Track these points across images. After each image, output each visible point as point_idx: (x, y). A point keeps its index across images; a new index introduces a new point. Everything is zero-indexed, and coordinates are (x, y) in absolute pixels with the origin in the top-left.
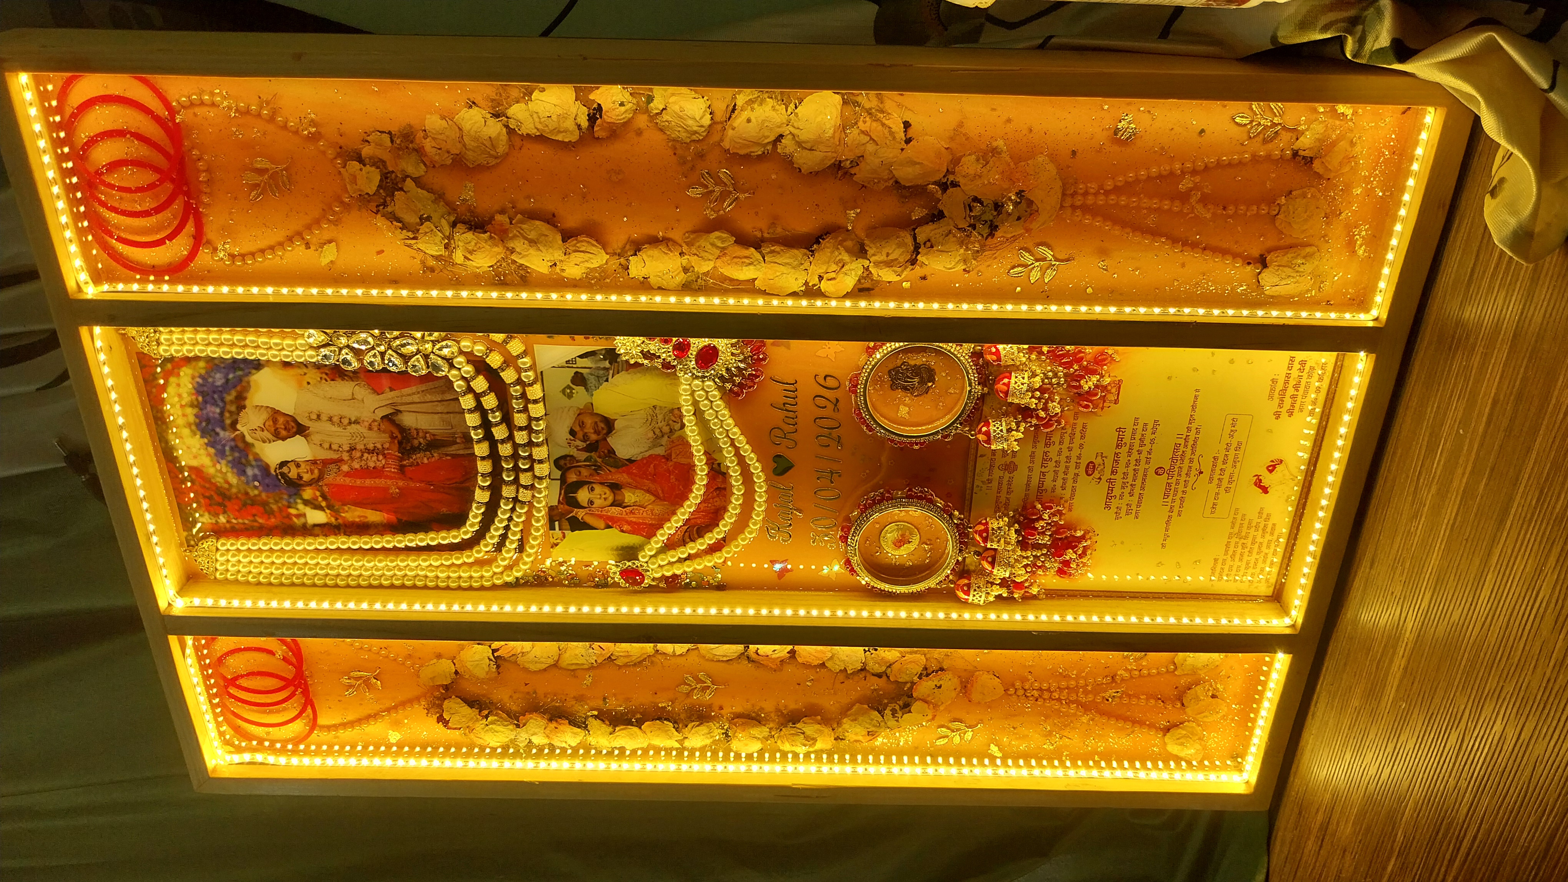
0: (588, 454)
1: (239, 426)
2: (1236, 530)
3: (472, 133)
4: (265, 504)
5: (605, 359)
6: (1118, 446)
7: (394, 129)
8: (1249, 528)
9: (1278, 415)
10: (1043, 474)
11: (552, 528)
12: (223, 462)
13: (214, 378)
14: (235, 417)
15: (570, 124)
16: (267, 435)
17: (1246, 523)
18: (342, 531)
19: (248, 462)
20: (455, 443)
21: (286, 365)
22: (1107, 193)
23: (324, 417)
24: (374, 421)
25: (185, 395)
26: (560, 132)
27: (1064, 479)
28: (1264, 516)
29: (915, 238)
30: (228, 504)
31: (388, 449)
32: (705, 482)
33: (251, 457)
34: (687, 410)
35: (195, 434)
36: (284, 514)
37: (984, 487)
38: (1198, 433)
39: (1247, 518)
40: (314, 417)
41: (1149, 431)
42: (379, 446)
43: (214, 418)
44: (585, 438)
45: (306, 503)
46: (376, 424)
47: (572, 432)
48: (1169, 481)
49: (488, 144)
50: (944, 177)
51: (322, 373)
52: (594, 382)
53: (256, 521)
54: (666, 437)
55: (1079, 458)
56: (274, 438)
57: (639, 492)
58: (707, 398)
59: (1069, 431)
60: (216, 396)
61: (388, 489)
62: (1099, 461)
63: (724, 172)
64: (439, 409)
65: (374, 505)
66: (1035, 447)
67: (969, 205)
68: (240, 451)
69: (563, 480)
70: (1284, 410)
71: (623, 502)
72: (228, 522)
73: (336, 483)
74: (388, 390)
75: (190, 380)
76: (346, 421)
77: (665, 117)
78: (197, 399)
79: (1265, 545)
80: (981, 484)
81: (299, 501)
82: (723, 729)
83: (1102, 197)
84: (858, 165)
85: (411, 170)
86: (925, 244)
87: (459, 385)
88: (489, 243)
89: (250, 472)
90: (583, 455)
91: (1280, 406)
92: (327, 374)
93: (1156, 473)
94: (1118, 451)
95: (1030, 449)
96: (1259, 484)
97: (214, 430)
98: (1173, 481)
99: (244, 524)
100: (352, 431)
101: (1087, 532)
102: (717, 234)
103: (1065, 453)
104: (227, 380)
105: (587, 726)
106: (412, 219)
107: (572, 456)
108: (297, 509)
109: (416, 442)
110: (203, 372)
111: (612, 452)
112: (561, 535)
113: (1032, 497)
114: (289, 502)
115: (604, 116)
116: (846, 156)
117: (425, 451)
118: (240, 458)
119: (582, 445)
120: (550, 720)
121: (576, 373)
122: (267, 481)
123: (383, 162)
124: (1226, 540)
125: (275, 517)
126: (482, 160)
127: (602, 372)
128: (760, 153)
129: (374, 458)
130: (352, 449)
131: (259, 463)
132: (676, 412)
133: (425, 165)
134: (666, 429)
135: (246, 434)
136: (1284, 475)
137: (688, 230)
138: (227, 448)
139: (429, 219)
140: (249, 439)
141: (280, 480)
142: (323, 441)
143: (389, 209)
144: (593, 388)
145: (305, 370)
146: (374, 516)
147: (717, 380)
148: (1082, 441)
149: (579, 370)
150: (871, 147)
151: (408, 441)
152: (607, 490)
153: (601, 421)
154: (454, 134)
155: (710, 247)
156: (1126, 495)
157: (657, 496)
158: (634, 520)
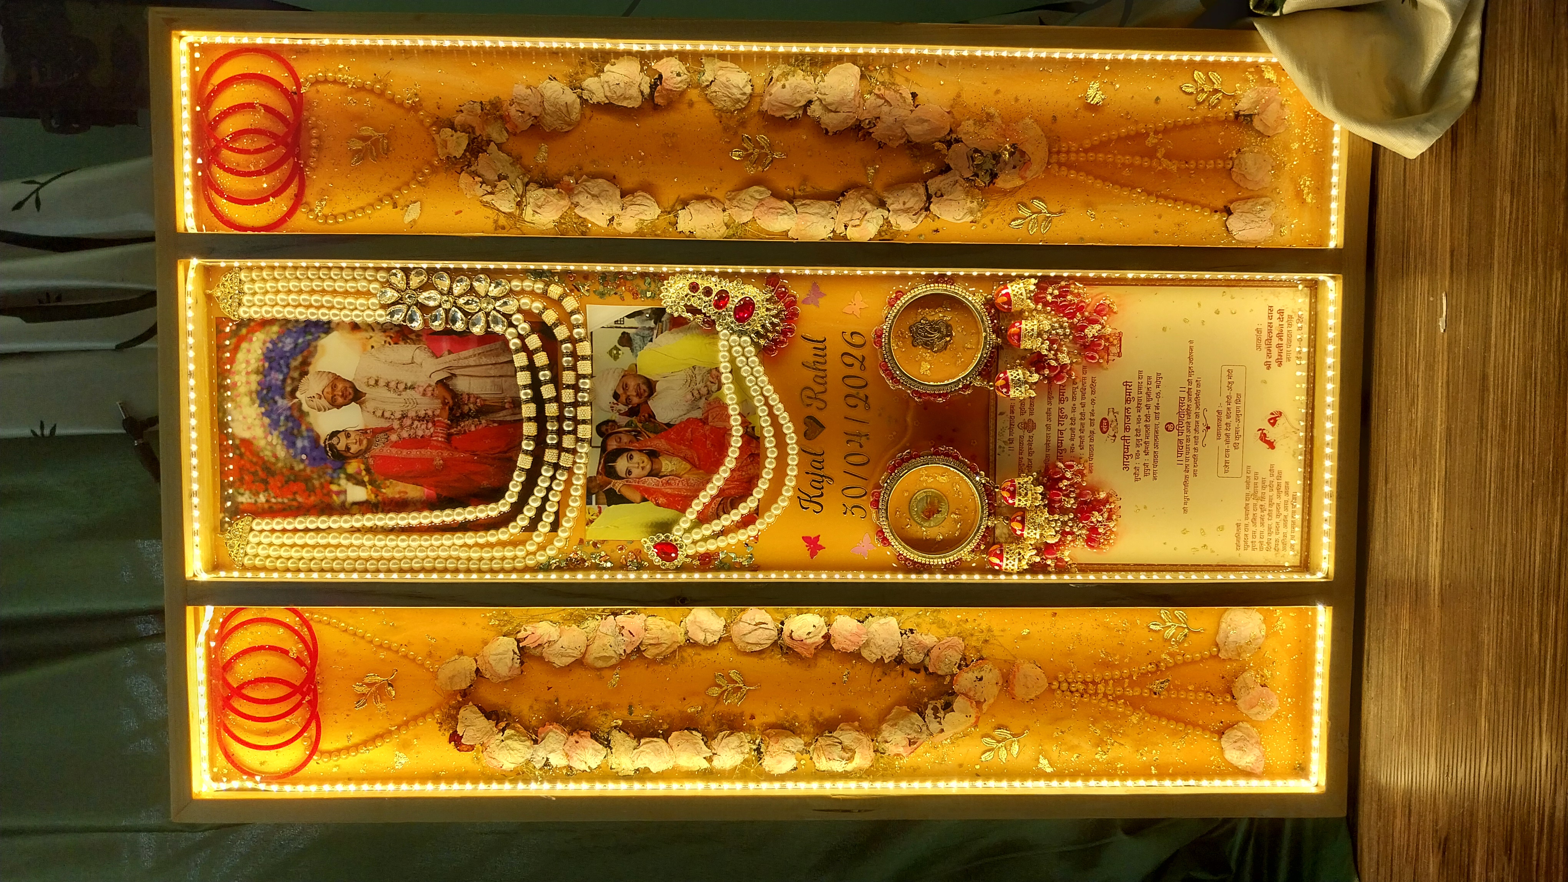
0: (629, 419)
1: (298, 394)
2: (1251, 490)
3: (552, 99)
4: (308, 480)
5: (650, 318)
6: (1126, 401)
7: (485, 100)
8: (1264, 487)
9: (1268, 366)
10: (1061, 432)
11: (589, 502)
12: (276, 433)
13: (284, 343)
14: (296, 383)
15: (634, 92)
16: (324, 402)
17: (1260, 481)
18: (380, 509)
19: (300, 432)
20: (503, 408)
21: (355, 327)
22: (1086, 151)
23: (382, 383)
24: (429, 386)
25: (253, 361)
26: (625, 99)
27: (1080, 437)
28: (1276, 474)
29: (927, 189)
30: (271, 481)
31: (438, 416)
32: (739, 445)
33: (303, 428)
34: (724, 367)
35: (254, 403)
36: (325, 491)
37: (1007, 447)
38: (1198, 385)
39: (1260, 476)
40: (372, 382)
41: (1154, 385)
42: (430, 413)
43: (276, 385)
44: (628, 402)
45: (349, 478)
46: (431, 389)
47: (616, 396)
48: (1180, 437)
49: (564, 110)
50: (949, 134)
51: (387, 336)
52: (639, 343)
53: (295, 499)
54: (704, 399)
55: (1092, 414)
56: (330, 406)
57: (676, 460)
58: (743, 355)
59: (1080, 385)
60: (282, 362)
61: (433, 460)
62: (1111, 417)
63: (762, 138)
64: (492, 373)
65: (415, 480)
66: (1050, 403)
67: (972, 157)
68: (294, 421)
69: (603, 447)
70: (1273, 360)
71: (660, 472)
72: (267, 501)
73: (382, 454)
74: (446, 353)
75: (261, 345)
76: (401, 387)
77: (713, 88)
78: (263, 366)
79: (1282, 506)
80: (1003, 445)
81: (342, 476)
82: (754, 743)
83: (1082, 154)
84: (875, 126)
85: (495, 136)
86: (936, 194)
87: (514, 343)
88: (557, 197)
89: (299, 444)
90: (624, 420)
91: (1269, 355)
92: (391, 337)
93: (1167, 429)
94: (1127, 406)
95: (1046, 406)
96: (1263, 438)
97: (273, 399)
98: (1184, 437)
99: (283, 503)
100: (406, 397)
101: (1109, 496)
102: (756, 188)
103: (1079, 409)
104: (296, 345)
105: (609, 742)
106: (492, 176)
107: (614, 421)
108: (339, 485)
109: (466, 408)
110: (275, 337)
111: (652, 416)
112: (597, 511)
113: (1053, 458)
114: (332, 477)
115: (664, 84)
116: (865, 116)
117: (473, 418)
118: (293, 428)
119: (624, 408)
120: (571, 733)
121: (624, 333)
122: (315, 454)
123: (473, 128)
124: (1244, 502)
125: (315, 494)
126: (558, 124)
127: (647, 332)
128: (792, 116)
129: (424, 426)
130: (404, 416)
131: (310, 434)
132: (714, 372)
133: (507, 131)
134: (704, 391)
135: (303, 402)
136: (1286, 428)
137: (731, 189)
138: (282, 418)
139: (506, 178)
140: (305, 407)
141: (327, 452)
142: (377, 408)
143: (473, 168)
144: (638, 348)
145: (372, 334)
146: (414, 492)
147: (752, 335)
148: (1093, 397)
149: (627, 330)
150: (886, 108)
151: (459, 407)
152: (645, 458)
153: (644, 383)
154: (537, 100)
155: (749, 199)
156: (1142, 454)
157: (693, 465)
158: (669, 491)
